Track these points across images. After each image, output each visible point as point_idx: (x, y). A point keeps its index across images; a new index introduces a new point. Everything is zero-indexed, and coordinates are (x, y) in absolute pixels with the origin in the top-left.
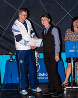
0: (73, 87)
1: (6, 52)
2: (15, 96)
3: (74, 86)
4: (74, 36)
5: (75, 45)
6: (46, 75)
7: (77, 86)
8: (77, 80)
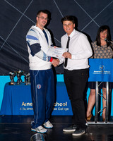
0: (98, 123)
1: (6, 71)
2: (16, 133)
3: (98, 121)
4: (101, 52)
5: (102, 64)
6: (60, 105)
7: (103, 121)
8: (104, 113)
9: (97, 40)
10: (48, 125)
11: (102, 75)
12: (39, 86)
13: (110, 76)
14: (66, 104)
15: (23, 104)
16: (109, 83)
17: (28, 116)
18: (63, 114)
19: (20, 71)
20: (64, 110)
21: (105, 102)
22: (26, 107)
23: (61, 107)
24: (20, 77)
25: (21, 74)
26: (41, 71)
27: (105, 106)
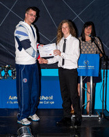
5: (86, 59)
6: (46, 98)
7: (87, 114)
8: (88, 106)
9: (81, 36)
10: (35, 118)
11: (87, 69)
12: (25, 80)
13: (93, 71)
14: (52, 98)
15: (10, 98)
16: (93, 77)
17: (15, 109)
18: (49, 108)
19: (7, 66)
20: (49, 104)
21: (89, 95)
22: (13, 101)
23: (47, 101)
24: (7, 71)
25: (9, 69)
26: (28, 66)
27: (89, 100)
